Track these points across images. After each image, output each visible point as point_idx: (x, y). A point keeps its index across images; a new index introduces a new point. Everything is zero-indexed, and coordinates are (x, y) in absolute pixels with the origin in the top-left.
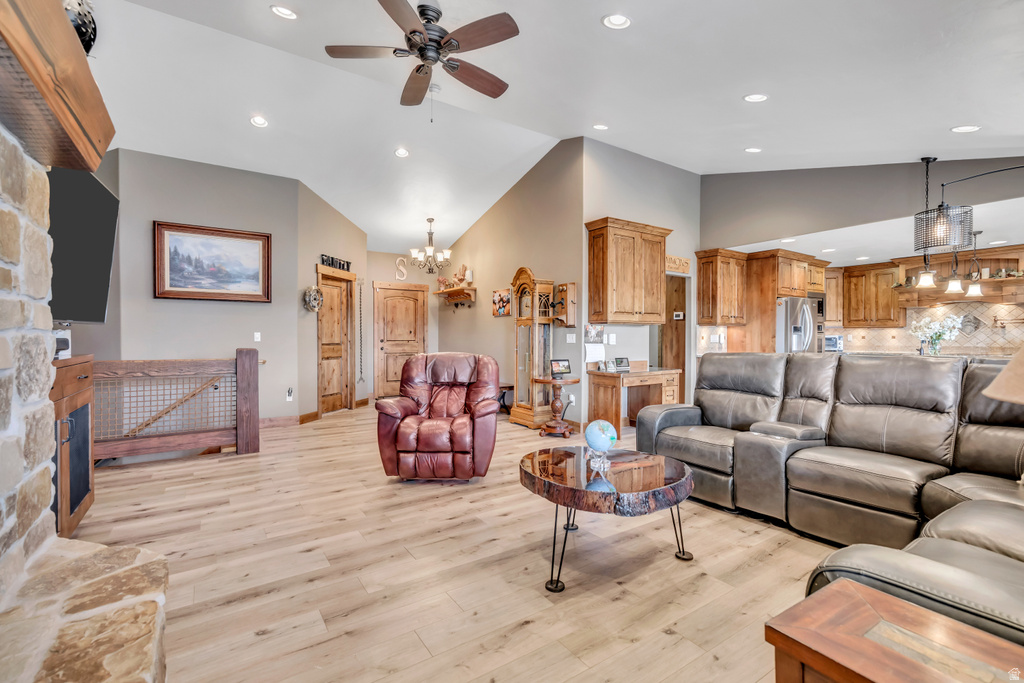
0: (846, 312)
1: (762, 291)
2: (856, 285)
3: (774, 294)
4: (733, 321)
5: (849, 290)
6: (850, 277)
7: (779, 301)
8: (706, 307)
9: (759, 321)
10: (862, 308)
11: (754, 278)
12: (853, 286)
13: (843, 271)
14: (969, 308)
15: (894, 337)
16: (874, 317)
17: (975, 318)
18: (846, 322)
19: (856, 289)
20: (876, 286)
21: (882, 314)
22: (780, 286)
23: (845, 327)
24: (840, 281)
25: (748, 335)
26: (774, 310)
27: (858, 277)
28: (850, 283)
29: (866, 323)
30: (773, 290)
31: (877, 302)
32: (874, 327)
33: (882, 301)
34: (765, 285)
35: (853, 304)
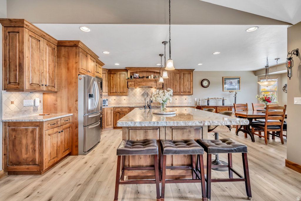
0: (109, 89)
1: (68, 69)
2: (113, 77)
3: (76, 72)
4: (44, 88)
5: (110, 79)
6: (110, 74)
7: (79, 77)
8: (12, 74)
9: (67, 90)
10: (115, 87)
11: (63, 59)
12: (111, 78)
13: (108, 71)
14: (146, 89)
15: (125, 100)
16: (119, 92)
17: (147, 93)
18: (109, 93)
19: (113, 79)
20: (120, 79)
21: (122, 90)
22: (80, 67)
23: (109, 95)
24: (107, 75)
25: (59, 100)
26: (76, 83)
27: (113, 74)
28: (110, 76)
29: (116, 94)
30: (76, 69)
31: (120, 85)
32: (119, 95)
33: (122, 85)
34: (70, 65)
35: (112, 85)
